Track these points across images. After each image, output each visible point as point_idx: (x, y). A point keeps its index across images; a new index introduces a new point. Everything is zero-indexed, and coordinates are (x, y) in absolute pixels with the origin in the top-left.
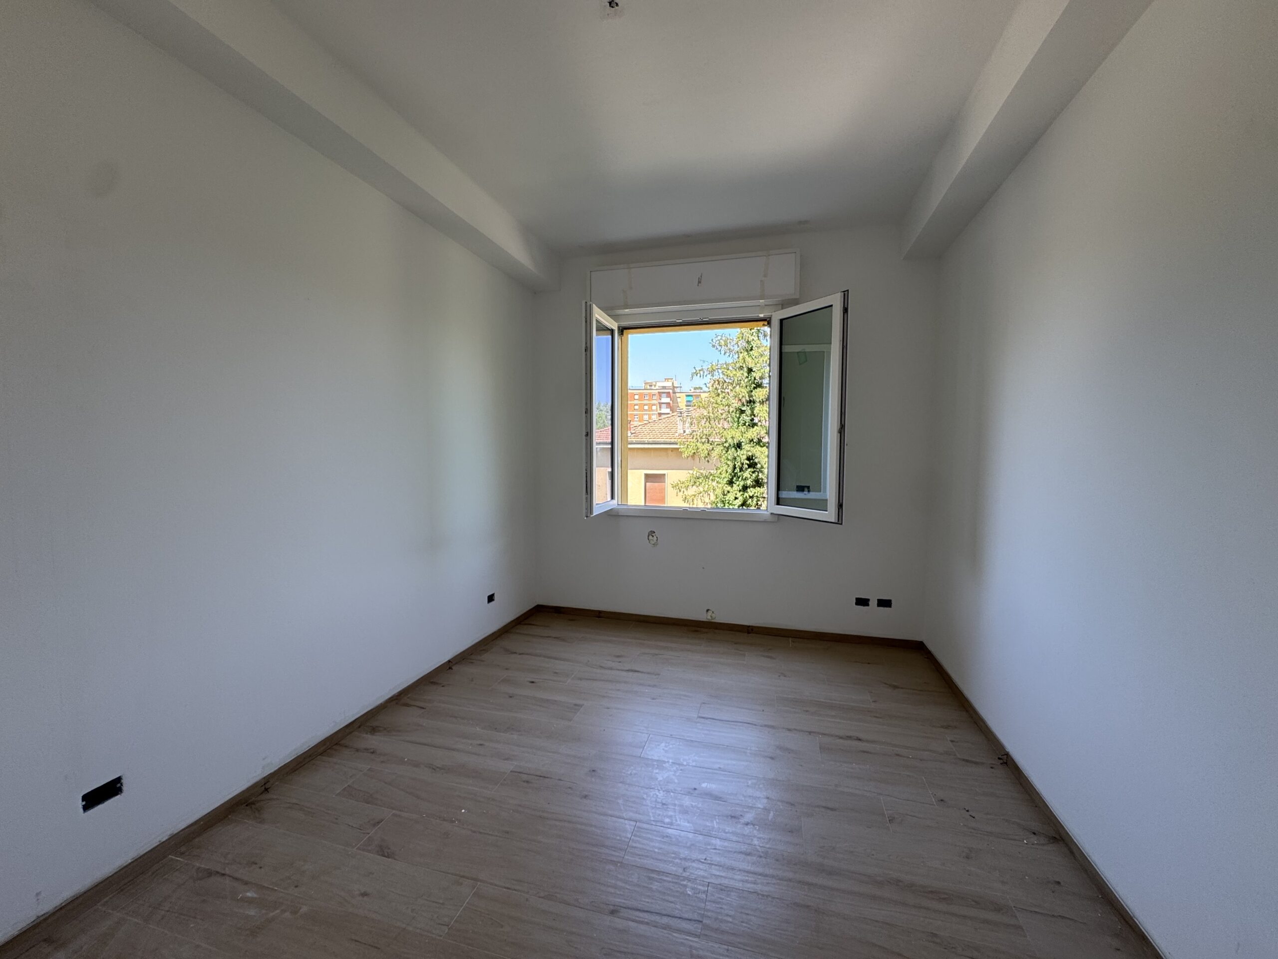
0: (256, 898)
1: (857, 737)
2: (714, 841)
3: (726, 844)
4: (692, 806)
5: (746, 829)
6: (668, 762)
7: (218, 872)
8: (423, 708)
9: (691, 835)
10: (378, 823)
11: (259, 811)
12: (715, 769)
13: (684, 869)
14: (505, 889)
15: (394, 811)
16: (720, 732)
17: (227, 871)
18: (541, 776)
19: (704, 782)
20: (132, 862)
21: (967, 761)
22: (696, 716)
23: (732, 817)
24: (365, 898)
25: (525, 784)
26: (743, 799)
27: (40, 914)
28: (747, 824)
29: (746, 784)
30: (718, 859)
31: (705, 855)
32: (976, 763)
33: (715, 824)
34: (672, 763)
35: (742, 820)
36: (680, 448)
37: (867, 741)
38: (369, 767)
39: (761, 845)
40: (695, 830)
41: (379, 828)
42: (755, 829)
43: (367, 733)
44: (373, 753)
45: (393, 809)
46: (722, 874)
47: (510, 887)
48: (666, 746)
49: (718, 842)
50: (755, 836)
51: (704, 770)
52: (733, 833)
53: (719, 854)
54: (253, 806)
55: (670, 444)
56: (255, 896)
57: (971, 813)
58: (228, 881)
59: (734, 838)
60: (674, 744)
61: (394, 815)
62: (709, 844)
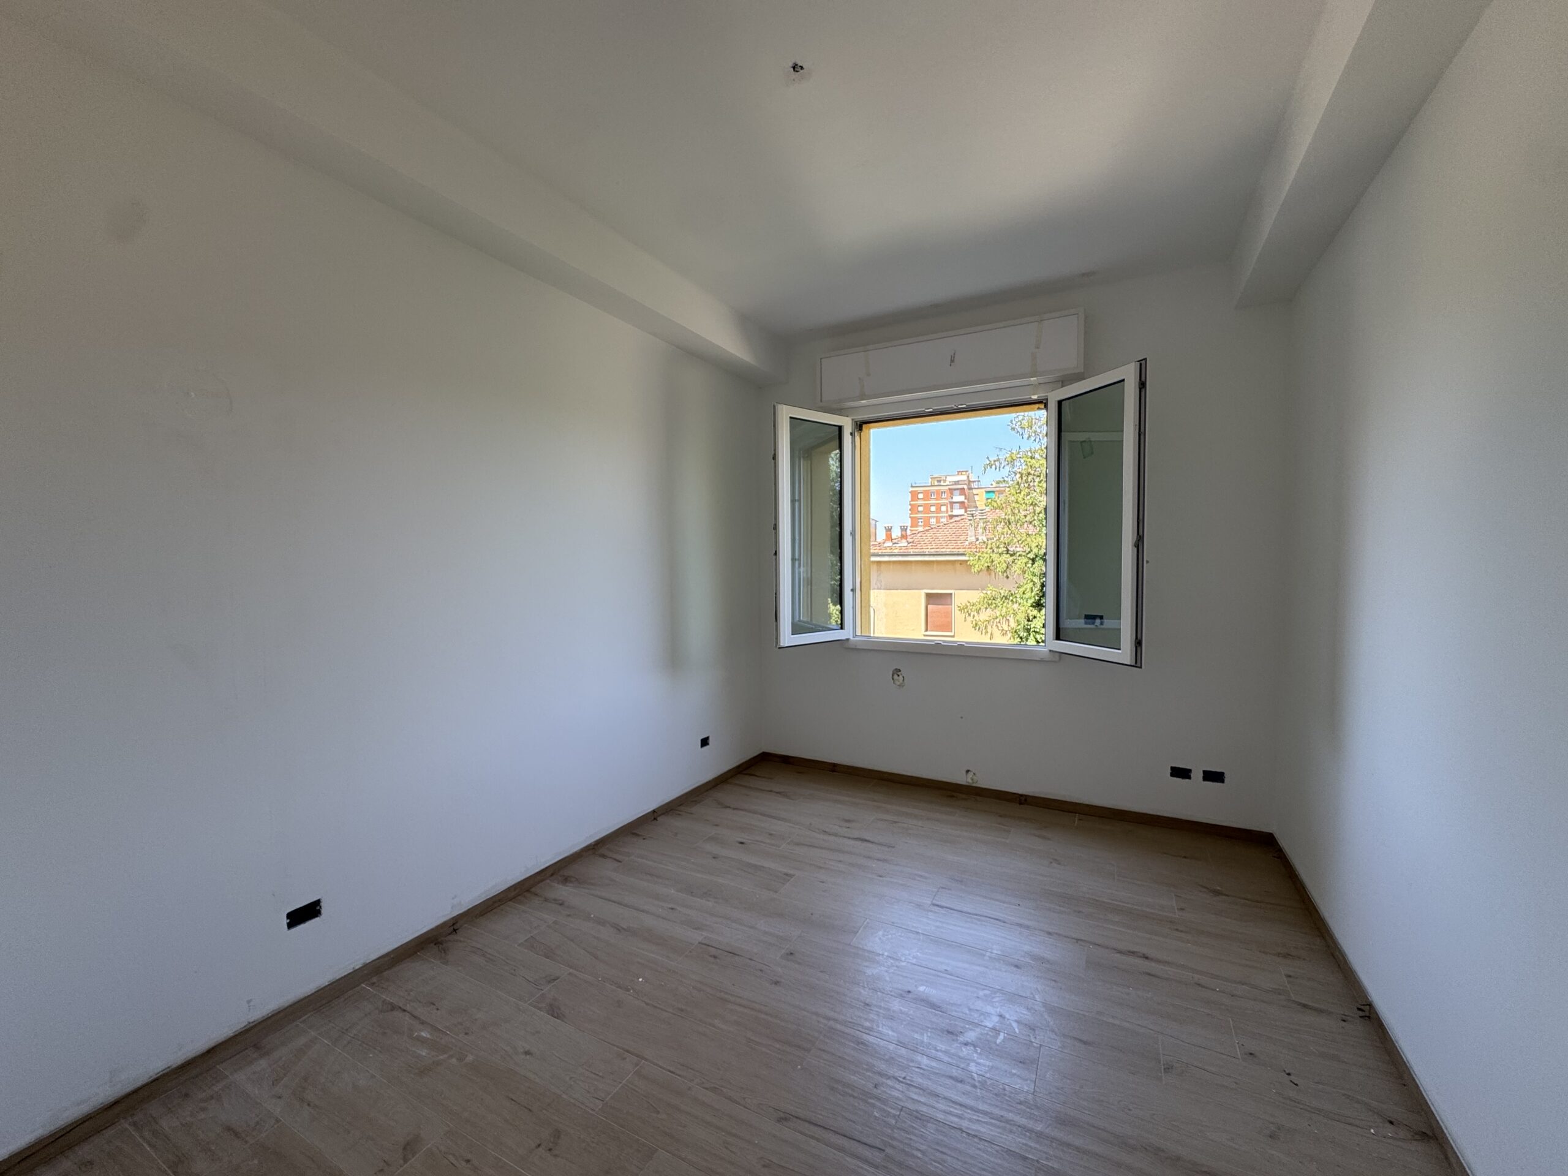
0: (428, 1038)
1: (1144, 955)
2: (919, 1058)
3: (934, 1064)
4: (902, 1012)
5: (964, 1050)
6: (883, 955)
7: (400, 1008)
8: (620, 862)
9: (891, 1047)
10: (554, 980)
11: (445, 952)
12: (940, 972)
13: (876, 1086)
14: (669, 1073)
15: (571, 970)
16: (955, 925)
17: (408, 1008)
18: (730, 953)
19: (923, 985)
20: (329, 985)
21: (1305, 1006)
22: (929, 902)
23: (949, 1032)
24: (528, 1057)
25: (712, 960)
26: (968, 1012)
27: (251, 1020)
28: (966, 1044)
29: (975, 995)
30: (921, 1081)
31: (905, 1073)
32: (1320, 1011)
33: (925, 1038)
34: (887, 956)
35: (961, 1039)
36: (968, 561)
37: (1158, 961)
38: (554, 919)
39: (980, 1073)
40: (898, 1041)
41: (553, 986)
42: (977, 1052)
43: (558, 883)
44: (561, 905)
45: (571, 967)
46: (923, 1099)
47: (674, 1071)
48: (884, 935)
49: (925, 1061)
50: (974, 1061)
51: (926, 970)
52: (946, 1052)
53: (923, 1074)
54: (440, 946)
55: (958, 555)
56: (429, 1036)
57: (1292, 1078)
58: (407, 1017)
59: (946, 1059)
60: (895, 934)
61: (570, 974)
62: (912, 1061)
